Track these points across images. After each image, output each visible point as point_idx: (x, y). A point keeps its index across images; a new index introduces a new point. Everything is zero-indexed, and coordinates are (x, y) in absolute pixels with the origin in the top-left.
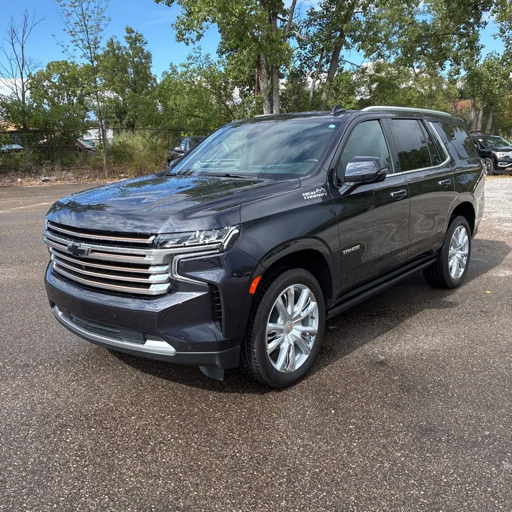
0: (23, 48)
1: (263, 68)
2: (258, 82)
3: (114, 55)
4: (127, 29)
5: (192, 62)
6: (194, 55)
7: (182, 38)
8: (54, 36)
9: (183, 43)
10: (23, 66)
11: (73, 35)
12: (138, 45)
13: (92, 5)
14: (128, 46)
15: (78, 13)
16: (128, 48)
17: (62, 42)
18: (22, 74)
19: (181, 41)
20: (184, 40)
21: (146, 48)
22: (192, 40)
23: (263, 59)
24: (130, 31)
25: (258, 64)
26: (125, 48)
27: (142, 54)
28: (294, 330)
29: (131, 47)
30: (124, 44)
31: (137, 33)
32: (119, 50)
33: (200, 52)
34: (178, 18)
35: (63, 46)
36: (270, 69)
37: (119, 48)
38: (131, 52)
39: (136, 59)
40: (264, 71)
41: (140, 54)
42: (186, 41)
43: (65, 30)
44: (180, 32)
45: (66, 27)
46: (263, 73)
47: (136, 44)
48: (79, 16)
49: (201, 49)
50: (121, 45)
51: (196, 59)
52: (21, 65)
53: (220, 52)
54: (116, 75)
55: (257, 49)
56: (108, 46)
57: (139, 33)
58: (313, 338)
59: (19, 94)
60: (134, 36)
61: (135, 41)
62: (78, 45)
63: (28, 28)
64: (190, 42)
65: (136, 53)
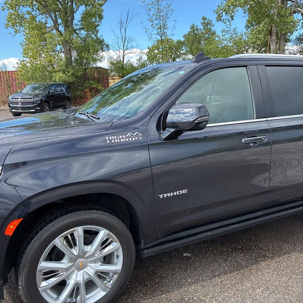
0: (125, 31)
1: (274, 35)
2: (270, 45)
3: (194, 33)
4: (203, 18)
5: (225, 34)
6: (226, 29)
7: (220, 19)
8: (142, 23)
9: (220, 22)
10: (125, 41)
11: (152, 22)
12: (208, 27)
13: (164, 3)
14: (202, 28)
15: (155, 8)
16: (202, 29)
17: (146, 26)
18: (124, 46)
19: (219, 21)
20: (221, 20)
21: (213, 29)
22: (228, 20)
23: (274, 29)
24: (204, 19)
25: (270, 33)
26: (200, 29)
27: (210, 32)
28: (88, 268)
29: (204, 29)
30: (200, 27)
31: (208, 20)
32: (197, 31)
33: (230, 27)
34: (218, 6)
35: (146, 29)
36: (279, 36)
37: (197, 30)
38: (204, 31)
39: (206, 36)
40: (274, 37)
41: (209, 32)
42: (222, 21)
43: (148, 19)
44: (219, 16)
45: (148, 17)
46: (273, 39)
47: (207, 27)
48: (156, 10)
49: (231, 25)
50: (198, 28)
51: (227, 32)
52: (124, 41)
53: (247, 27)
54: (194, 45)
55: (269, 23)
56: (191, 29)
57: (209, 20)
58: (115, 276)
59: (121, 57)
60: (206, 22)
61: (207, 25)
62: (154, 27)
63: (129, 20)
64: (228, 21)
65: (207, 32)
